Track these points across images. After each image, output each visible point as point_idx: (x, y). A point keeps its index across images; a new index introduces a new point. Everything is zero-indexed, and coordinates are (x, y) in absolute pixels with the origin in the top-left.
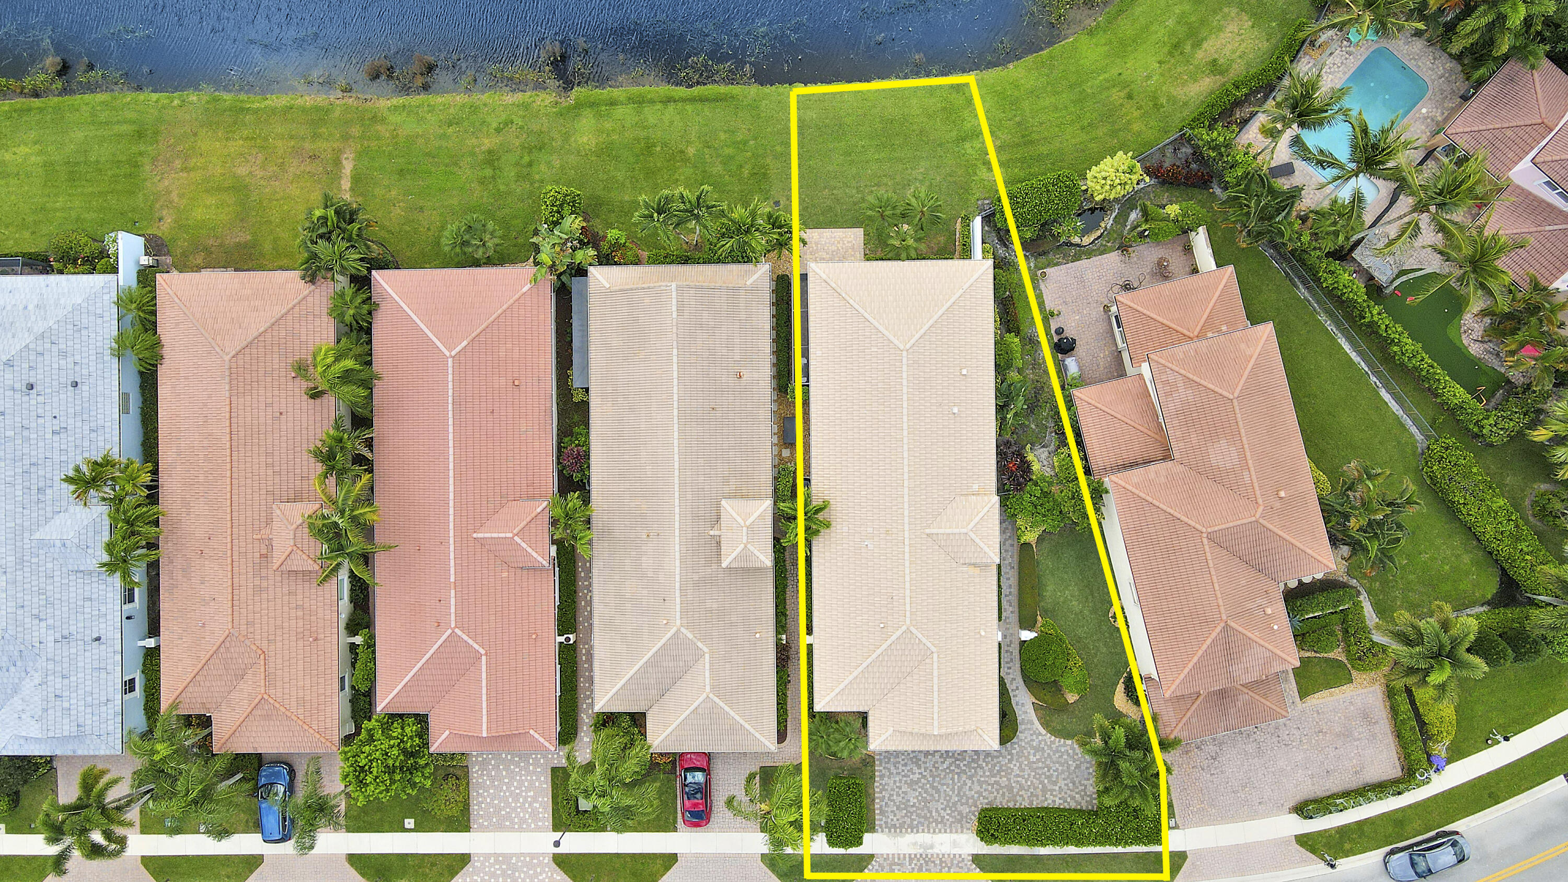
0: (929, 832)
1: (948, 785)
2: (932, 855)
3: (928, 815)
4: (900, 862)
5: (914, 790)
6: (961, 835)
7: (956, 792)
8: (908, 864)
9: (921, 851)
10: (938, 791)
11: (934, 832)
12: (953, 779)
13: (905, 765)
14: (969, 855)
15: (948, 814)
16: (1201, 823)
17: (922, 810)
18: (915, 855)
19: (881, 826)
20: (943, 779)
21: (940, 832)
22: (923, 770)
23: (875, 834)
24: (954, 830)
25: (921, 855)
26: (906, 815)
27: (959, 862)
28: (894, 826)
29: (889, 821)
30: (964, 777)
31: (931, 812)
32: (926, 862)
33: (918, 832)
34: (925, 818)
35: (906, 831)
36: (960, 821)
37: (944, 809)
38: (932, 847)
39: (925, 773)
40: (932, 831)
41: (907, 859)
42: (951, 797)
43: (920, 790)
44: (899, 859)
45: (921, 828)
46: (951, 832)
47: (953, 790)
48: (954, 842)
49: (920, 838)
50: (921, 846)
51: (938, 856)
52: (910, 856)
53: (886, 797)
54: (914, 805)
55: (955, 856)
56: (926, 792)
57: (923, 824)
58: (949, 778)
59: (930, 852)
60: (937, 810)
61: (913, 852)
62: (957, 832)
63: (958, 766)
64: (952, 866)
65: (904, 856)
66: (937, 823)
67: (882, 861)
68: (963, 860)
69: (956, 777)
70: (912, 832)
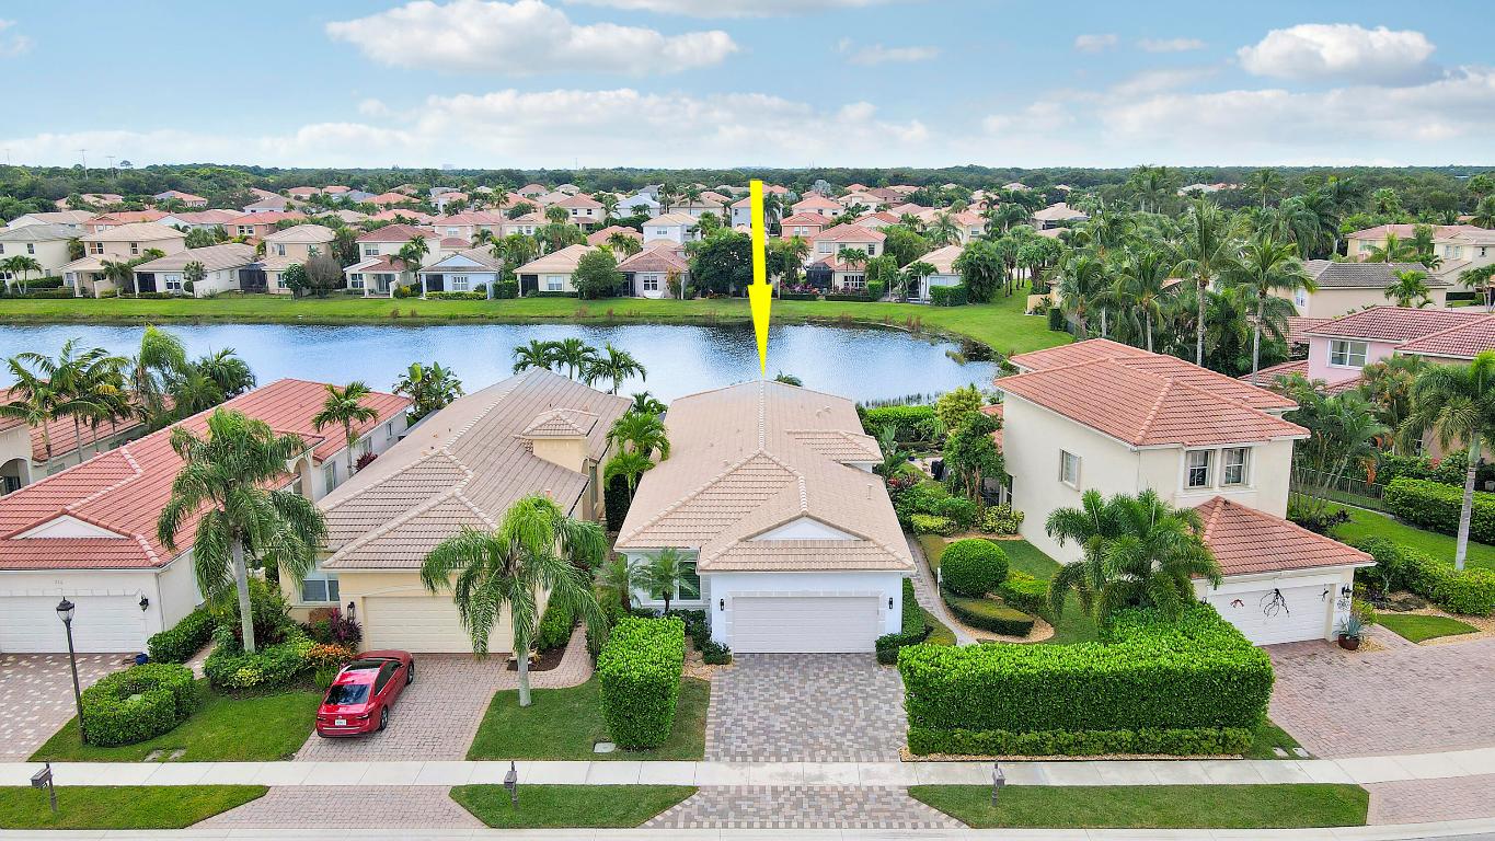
0: (813, 761)
1: (846, 710)
2: (823, 788)
3: (811, 741)
4: (752, 796)
5: (781, 714)
6: (881, 764)
7: (862, 716)
8: (769, 798)
9: (799, 783)
10: (826, 715)
11: (824, 761)
12: (854, 704)
13: (767, 690)
14: (900, 788)
15: (848, 740)
17: (799, 735)
18: (786, 788)
19: (715, 754)
20: (835, 704)
21: (836, 760)
22: (797, 694)
23: (701, 764)
24: (864, 759)
25: (798, 788)
26: (765, 742)
27: (880, 797)
28: (744, 755)
29: (733, 748)
31: (816, 738)
32: (811, 798)
33: (790, 760)
34: (805, 744)
35: (767, 760)
36: (878, 746)
37: (843, 735)
38: (821, 777)
39: (803, 698)
40: (819, 759)
41: (768, 792)
42: (853, 723)
43: (793, 714)
44: (751, 789)
45: (796, 757)
46: (859, 761)
47: (857, 715)
48: (867, 772)
49: (796, 767)
50: (797, 777)
51: (834, 788)
52: (774, 790)
53: (729, 721)
54: (783, 730)
55: (870, 788)
56: (805, 716)
57: (801, 752)
58: (847, 703)
59: (817, 784)
60: (827, 736)
61: (780, 783)
62: (870, 761)
63: (862, 691)
64: (866, 799)
65: (763, 789)
66: (828, 750)
67: (712, 795)
68: (889, 794)
69: (860, 702)
70: (779, 760)
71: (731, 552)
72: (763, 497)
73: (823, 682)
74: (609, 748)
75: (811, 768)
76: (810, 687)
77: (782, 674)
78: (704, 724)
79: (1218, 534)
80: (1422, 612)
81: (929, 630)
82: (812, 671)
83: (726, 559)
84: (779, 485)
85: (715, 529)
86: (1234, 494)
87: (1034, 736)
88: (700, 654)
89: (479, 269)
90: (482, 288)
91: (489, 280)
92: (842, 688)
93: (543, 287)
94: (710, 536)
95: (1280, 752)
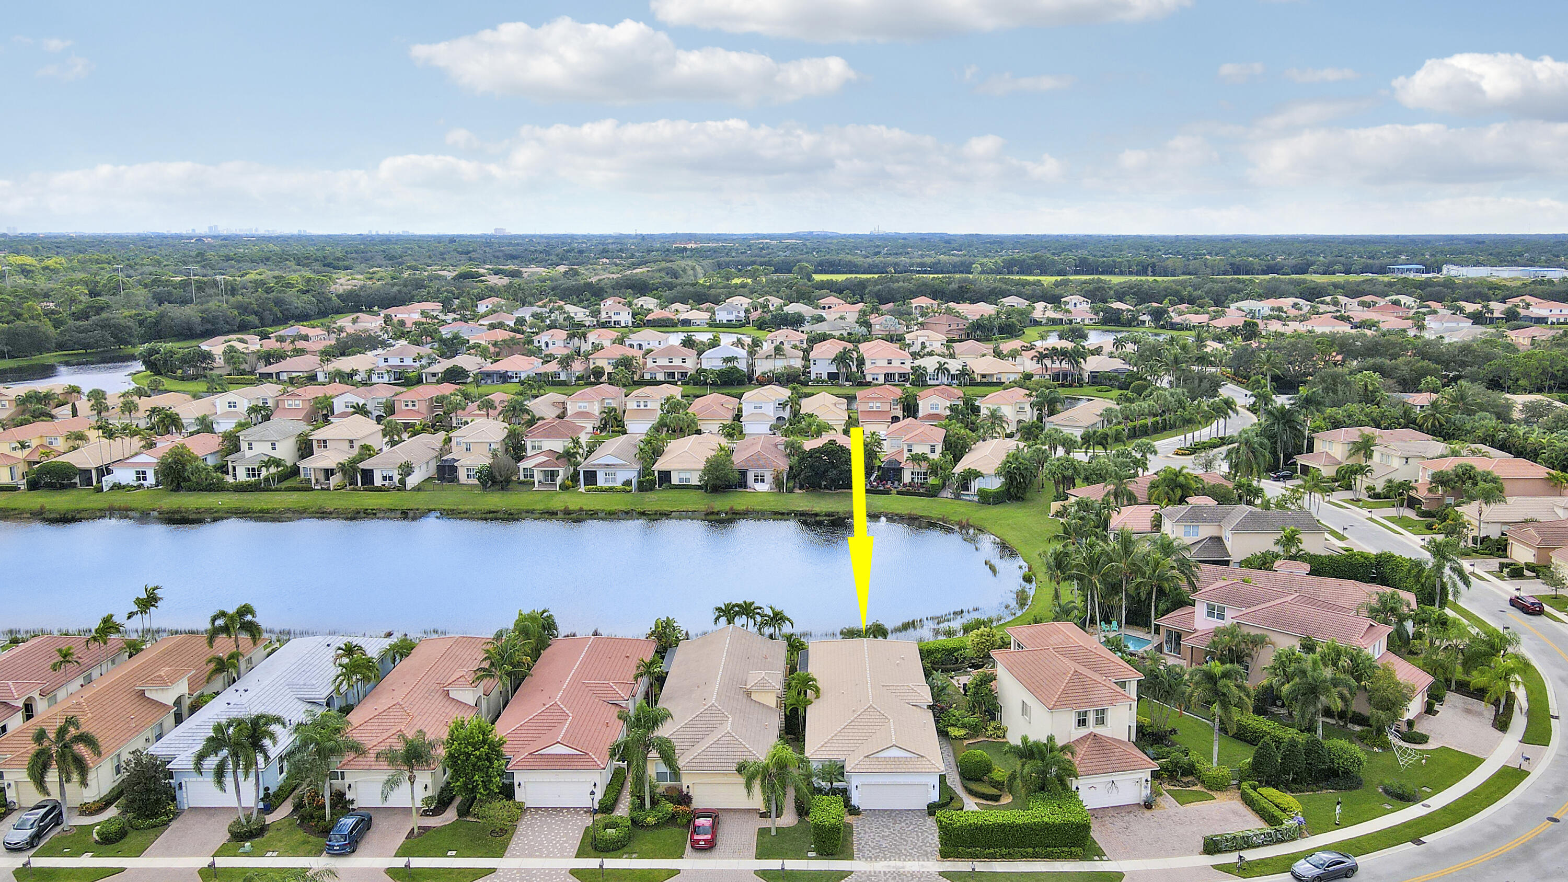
0: (900, 861)
1: (914, 838)
2: (904, 872)
3: (899, 852)
4: (876, 875)
5: (885, 840)
6: (928, 862)
7: (920, 841)
8: (882, 876)
9: (894, 870)
10: (905, 840)
11: (905, 860)
12: (917, 835)
14: (935, 872)
15: (915, 852)
16: (1129, 858)
17: (893, 849)
18: (889, 872)
19: (859, 857)
20: (909, 835)
21: (909, 860)
22: (892, 830)
23: (853, 861)
24: (921, 860)
25: (894, 872)
26: (879, 852)
27: (927, 876)
28: (870, 857)
29: (866, 855)
30: (926, 834)
31: (901, 851)
32: (899, 876)
33: (890, 860)
34: (896, 853)
35: (881, 860)
36: (926, 855)
37: (912, 849)
38: (903, 868)
39: (894, 832)
40: (902, 860)
41: (882, 873)
42: (916, 844)
43: (890, 840)
44: (875, 873)
45: (893, 859)
46: (919, 861)
47: (918, 840)
48: (922, 865)
49: (892, 863)
50: (893, 867)
51: (909, 872)
52: (884, 872)
53: (863, 843)
54: (886, 847)
55: (923, 872)
56: (895, 840)
57: (894, 857)
58: (914, 835)
59: (902, 870)
60: (905, 849)
61: (887, 870)
62: (924, 861)
63: (921, 829)
64: (922, 877)
65: (880, 872)
66: (906, 856)
67: (860, 874)
68: (931, 874)
69: (920, 834)
70: (885, 860)
71: (861, 763)
72: (873, 731)
73: (903, 824)
74: (813, 854)
75: (899, 864)
76: (898, 827)
77: (884, 820)
78: (852, 844)
79: (1087, 753)
80: (1194, 788)
81: (952, 799)
82: (898, 819)
83: (859, 766)
84: (881, 724)
85: (852, 749)
86: (1100, 730)
87: (992, 850)
88: (847, 809)
89: (625, 465)
90: (628, 483)
91: (632, 474)
92: (912, 827)
93: (675, 480)
94: (850, 753)
95: (1096, 858)
